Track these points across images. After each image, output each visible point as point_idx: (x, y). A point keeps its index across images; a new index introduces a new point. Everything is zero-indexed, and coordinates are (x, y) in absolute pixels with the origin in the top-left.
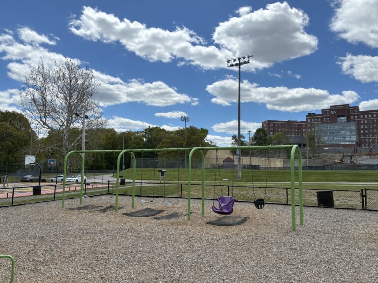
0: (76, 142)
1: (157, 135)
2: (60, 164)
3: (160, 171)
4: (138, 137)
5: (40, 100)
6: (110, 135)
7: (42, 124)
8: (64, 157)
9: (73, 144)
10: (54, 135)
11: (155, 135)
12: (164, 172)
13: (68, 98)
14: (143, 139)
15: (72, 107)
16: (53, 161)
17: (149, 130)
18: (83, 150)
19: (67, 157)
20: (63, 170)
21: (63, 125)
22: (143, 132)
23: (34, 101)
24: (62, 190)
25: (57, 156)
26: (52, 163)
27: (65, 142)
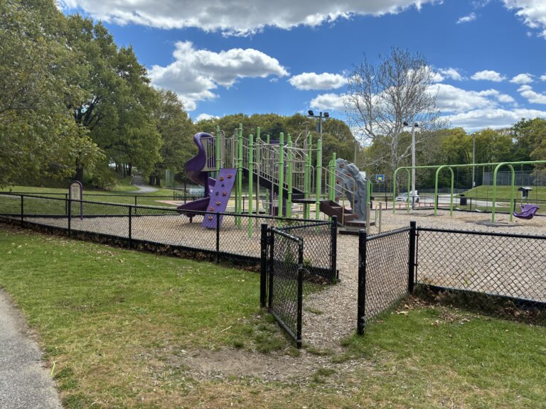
0: (406, 152)
1: (537, 133)
2: (389, 181)
3: (521, 189)
4: (501, 139)
5: (364, 104)
6: (455, 138)
7: (368, 133)
8: (393, 172)
9: (403, 156)
10: (380, 145)
11: (532, 133)
12: (527, 190)
13: (396, 97)
14: (510, 142)
15: (400, 109)
16: (381, 176)
17: (523, 126)
18: (414, 166)
19: (396, 171)
20: (393, 187)
21: (391, 132)
22: (511, 129)
23: (358, 108)
24: (392, 207)
25: (385, 170)
26: (380, 178)
27: (393, 154)
